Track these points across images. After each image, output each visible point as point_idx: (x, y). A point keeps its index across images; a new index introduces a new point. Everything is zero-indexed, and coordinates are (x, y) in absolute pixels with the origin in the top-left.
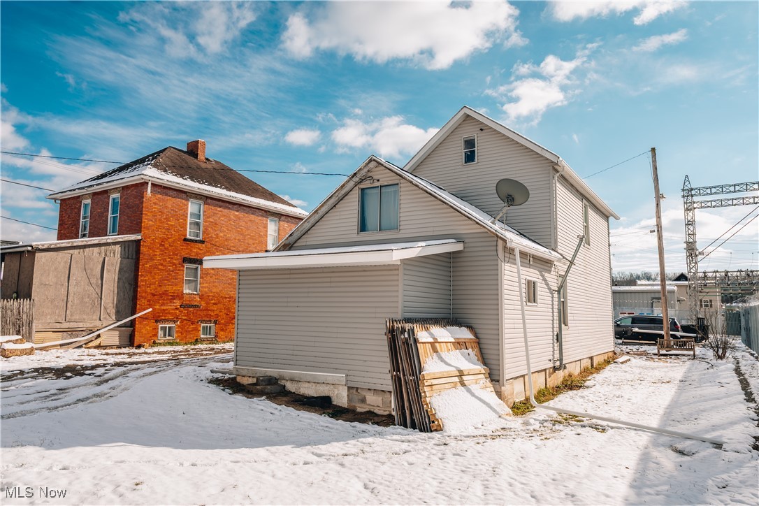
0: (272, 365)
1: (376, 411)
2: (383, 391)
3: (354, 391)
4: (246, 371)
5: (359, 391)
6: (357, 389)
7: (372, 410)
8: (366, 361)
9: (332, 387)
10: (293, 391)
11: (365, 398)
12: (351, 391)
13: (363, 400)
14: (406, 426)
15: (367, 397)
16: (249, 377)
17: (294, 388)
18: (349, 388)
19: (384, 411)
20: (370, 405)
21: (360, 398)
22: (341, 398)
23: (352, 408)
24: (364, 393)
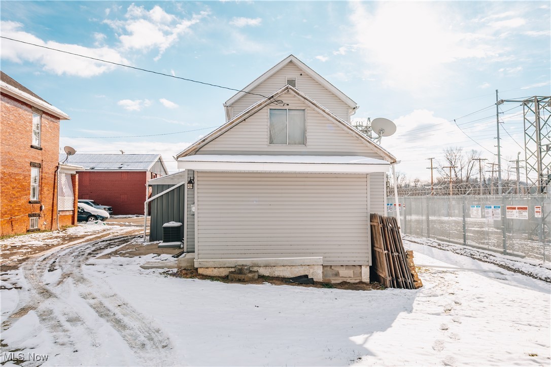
0: (243, 256)
1: (349, 280)
2: (354, 266)
3: (329, 268)
4: (212, 263)
5: (332, 268)
6: (331, 266)
7: (345, 280)
8: (339, 245)
9: (307, 267)
10: (267, 275)
11: (338, 272)
12: (326, 269)
13: (337, 274)
14: (394, 287)
15: (340, 271)
16: (215, 268)
17: (268, 273)
18: (324, 266)
19: (356, 280)
20: (343, 277)
21: (334, 272)
22: (317, 274)
23: (327, 281)
24: (336, 269)
